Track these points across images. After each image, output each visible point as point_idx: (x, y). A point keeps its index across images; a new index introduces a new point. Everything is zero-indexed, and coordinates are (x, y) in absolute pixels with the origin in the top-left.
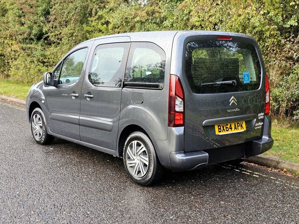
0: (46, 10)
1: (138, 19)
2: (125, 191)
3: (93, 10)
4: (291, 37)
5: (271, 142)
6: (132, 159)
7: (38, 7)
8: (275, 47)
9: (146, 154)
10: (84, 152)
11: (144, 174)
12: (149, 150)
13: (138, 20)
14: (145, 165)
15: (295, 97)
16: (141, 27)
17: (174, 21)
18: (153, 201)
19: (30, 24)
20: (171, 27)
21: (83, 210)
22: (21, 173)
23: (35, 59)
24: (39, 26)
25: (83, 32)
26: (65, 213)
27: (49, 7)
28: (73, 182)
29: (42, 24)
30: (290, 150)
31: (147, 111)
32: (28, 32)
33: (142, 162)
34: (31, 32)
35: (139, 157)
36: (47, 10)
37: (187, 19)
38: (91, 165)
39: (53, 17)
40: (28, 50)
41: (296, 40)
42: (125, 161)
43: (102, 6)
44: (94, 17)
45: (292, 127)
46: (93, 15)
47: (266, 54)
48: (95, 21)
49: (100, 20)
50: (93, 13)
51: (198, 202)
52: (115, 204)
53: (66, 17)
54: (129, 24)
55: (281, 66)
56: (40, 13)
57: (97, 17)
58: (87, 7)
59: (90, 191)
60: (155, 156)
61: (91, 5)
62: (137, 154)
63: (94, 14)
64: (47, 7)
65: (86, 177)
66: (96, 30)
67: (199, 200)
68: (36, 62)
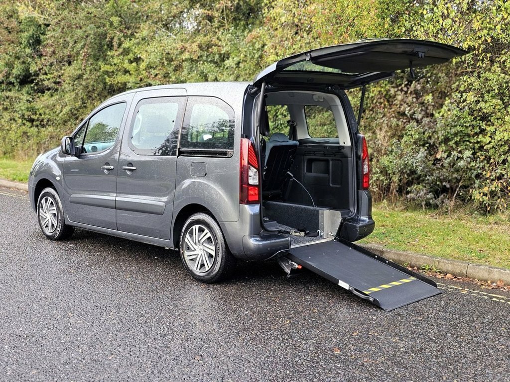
0: (35, 36)
1: (186, 55)
2: (185, 289)
3: (114, 40)
4: (403, 85)
5: (371, 224)
6: (193, 249)
7: (21, 31)
8: (383, 98)
9: (212, 242)
10: (119, 247)
11: (210, 267)
12: (216, 236)
13: (187, 57)
14: (210, 256)
15: (409, 168)
16: (191, 68)
17: (240, 59)
18: (222, 298)
19: (9, 59)
20: (237, 67)
21: (135, 310)
22: (38, 274)
23: (17, 115)
24: (24, 63)
25: (99, 74)
26: (112, 313)
27: (39, 33)
28: (113, 283)
29: (29, 60)
30: (398, 236)
31: (212, 185)
32: (6, 72)
33: (207, 252)
34: (10, 73)
35: (201, 247)
36: (37, 37)
37: (260, 56)
38: (133, 263)
39: (51, 50)
40: (5, 101)
41: (410, 89)
42: (183, 253)
43: (129, 34)
44: (116, 50)
45: (407, 209)
46: (115, 48)
47: (371, 108)
48: (118, 56)
49: (126, 55)
50: (115, 44)
51: (279, 297)
52: (175, 302)
53: (71, 51)
54: (172, 63)
55: (391, 125)
56: (25, 41)
57: (121, 50)
58: (105, 35)
59: (138, 290)
60: (223, 243)
61: (111, 32)
62: (199, 242)
63: (117, 46)
64: (36, 32)
65: (129, 276)
66: (119, 71)
67: (279, 296)
68: (20, 120)
